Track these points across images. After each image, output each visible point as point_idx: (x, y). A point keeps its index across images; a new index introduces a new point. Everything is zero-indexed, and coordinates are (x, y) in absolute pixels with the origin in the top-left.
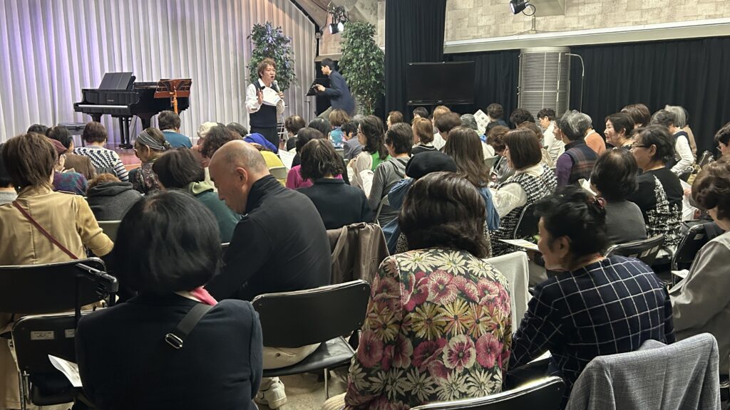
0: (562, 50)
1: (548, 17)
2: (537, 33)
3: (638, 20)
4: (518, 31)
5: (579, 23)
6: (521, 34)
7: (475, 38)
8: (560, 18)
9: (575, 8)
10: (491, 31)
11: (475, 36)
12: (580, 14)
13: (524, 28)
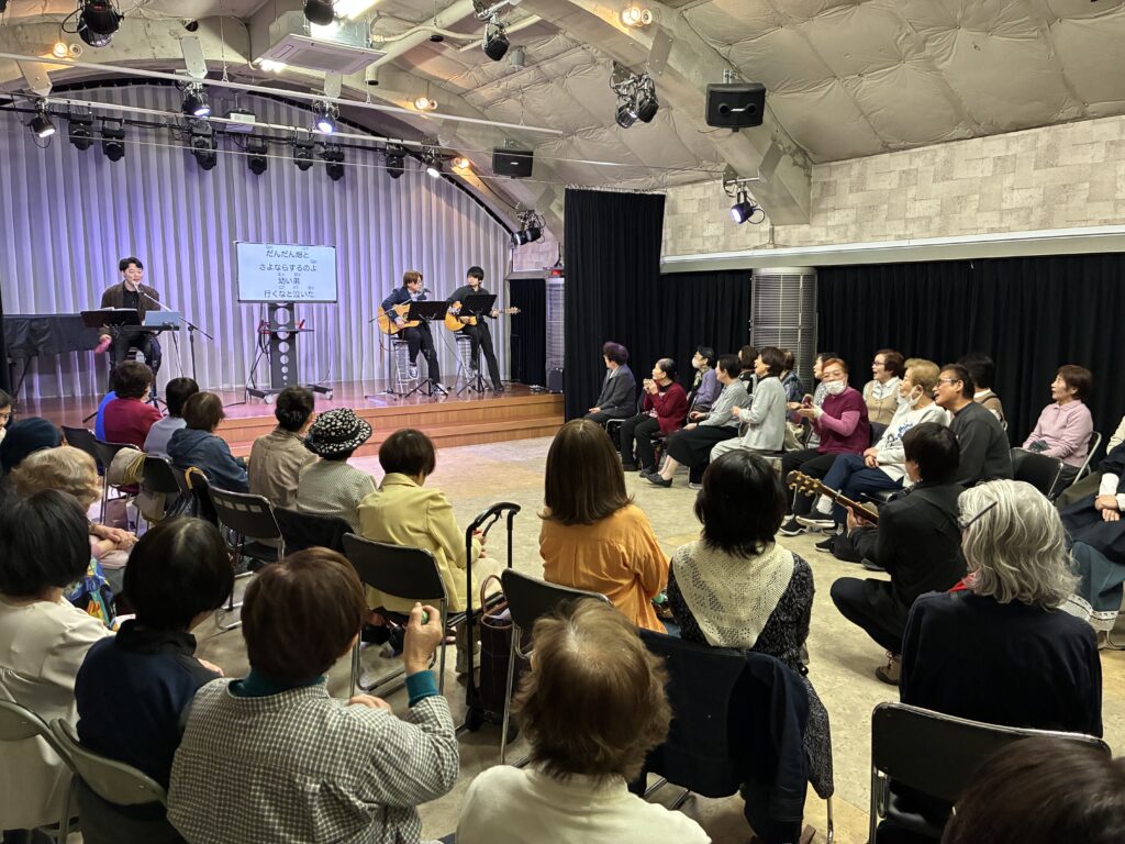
0: (805, 271)
1: (789, 227)
2: (775, 247)
3: (901, 233)
4: (753, 245)
5: (827, 235)
6: (756, 248)
7: (700, 252)
8: (805, 228)
9: (823, 215)
10: (720, 244)
12: (829, 223)
13: (761, 241)
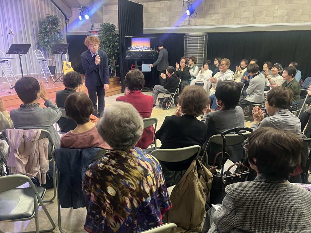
0: (205, 34)
1: (196, 19)
2: (191, 26)
3: (239, 22)
5: (211, 22)
6: (182, 26)
7: (159, 27)
8: (203, 19)
9: (210, 15)
10: (167, 24)
11: (158, 26)
12: (212, 18)
13: (184, 23)
